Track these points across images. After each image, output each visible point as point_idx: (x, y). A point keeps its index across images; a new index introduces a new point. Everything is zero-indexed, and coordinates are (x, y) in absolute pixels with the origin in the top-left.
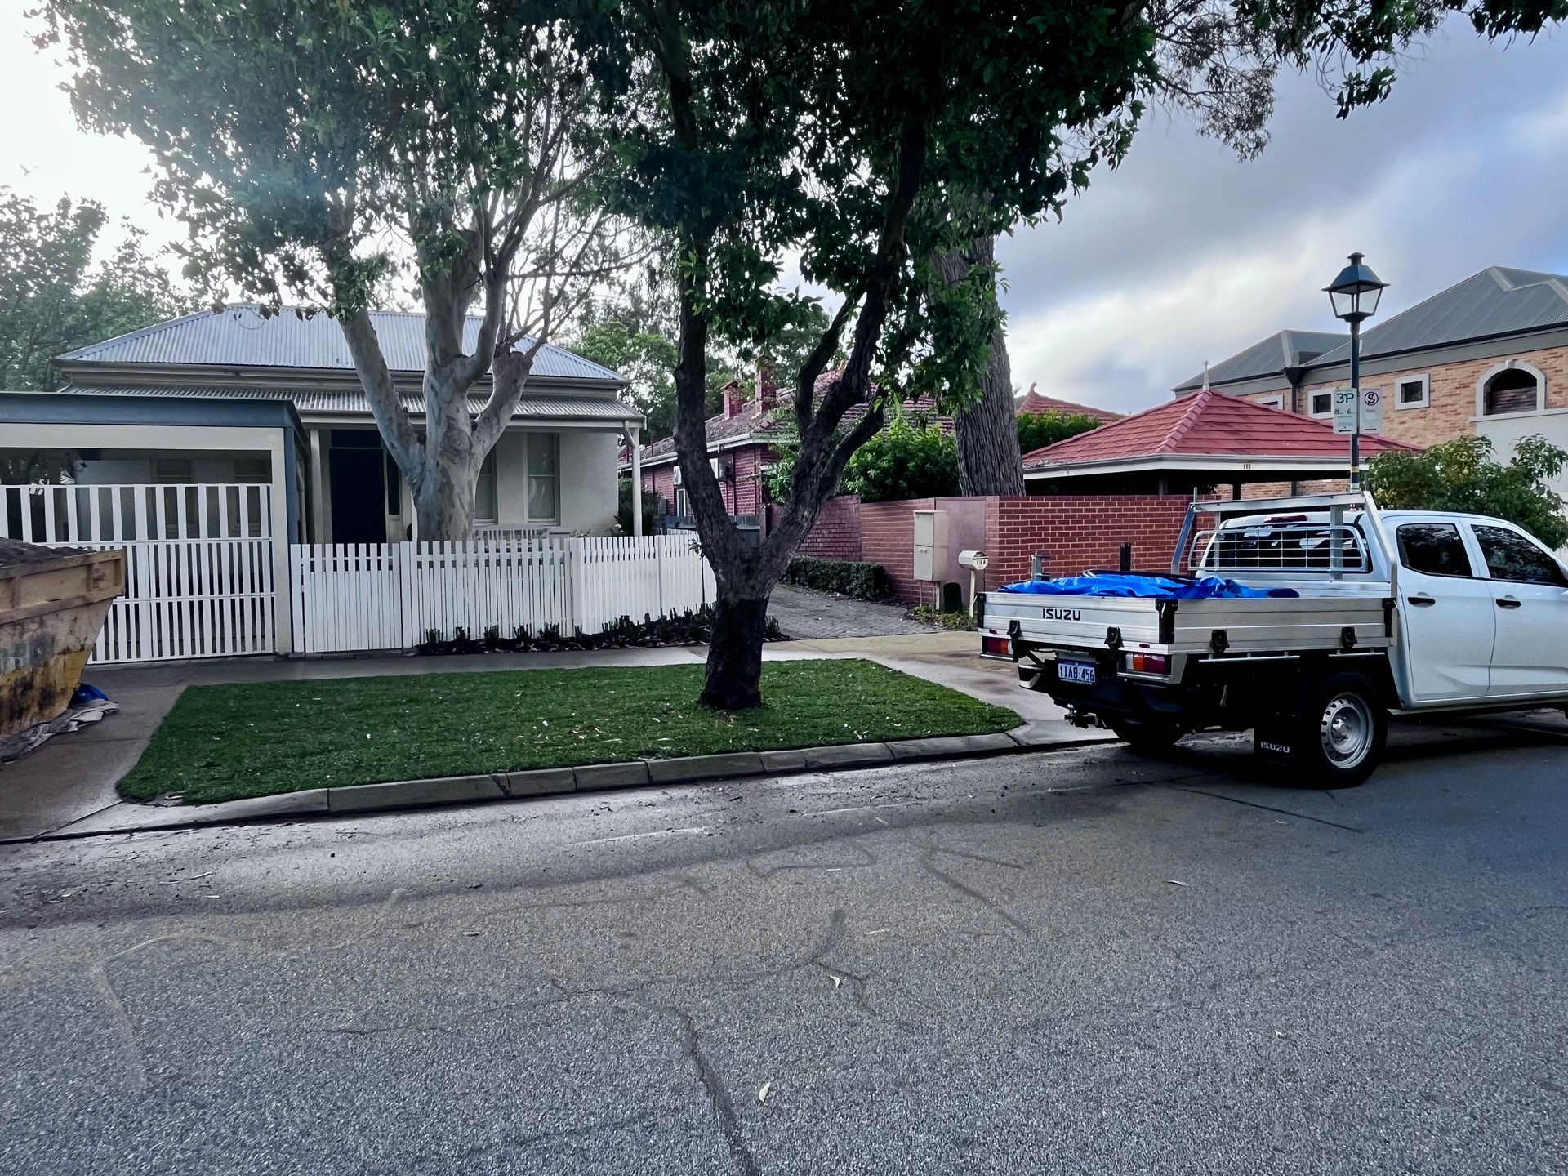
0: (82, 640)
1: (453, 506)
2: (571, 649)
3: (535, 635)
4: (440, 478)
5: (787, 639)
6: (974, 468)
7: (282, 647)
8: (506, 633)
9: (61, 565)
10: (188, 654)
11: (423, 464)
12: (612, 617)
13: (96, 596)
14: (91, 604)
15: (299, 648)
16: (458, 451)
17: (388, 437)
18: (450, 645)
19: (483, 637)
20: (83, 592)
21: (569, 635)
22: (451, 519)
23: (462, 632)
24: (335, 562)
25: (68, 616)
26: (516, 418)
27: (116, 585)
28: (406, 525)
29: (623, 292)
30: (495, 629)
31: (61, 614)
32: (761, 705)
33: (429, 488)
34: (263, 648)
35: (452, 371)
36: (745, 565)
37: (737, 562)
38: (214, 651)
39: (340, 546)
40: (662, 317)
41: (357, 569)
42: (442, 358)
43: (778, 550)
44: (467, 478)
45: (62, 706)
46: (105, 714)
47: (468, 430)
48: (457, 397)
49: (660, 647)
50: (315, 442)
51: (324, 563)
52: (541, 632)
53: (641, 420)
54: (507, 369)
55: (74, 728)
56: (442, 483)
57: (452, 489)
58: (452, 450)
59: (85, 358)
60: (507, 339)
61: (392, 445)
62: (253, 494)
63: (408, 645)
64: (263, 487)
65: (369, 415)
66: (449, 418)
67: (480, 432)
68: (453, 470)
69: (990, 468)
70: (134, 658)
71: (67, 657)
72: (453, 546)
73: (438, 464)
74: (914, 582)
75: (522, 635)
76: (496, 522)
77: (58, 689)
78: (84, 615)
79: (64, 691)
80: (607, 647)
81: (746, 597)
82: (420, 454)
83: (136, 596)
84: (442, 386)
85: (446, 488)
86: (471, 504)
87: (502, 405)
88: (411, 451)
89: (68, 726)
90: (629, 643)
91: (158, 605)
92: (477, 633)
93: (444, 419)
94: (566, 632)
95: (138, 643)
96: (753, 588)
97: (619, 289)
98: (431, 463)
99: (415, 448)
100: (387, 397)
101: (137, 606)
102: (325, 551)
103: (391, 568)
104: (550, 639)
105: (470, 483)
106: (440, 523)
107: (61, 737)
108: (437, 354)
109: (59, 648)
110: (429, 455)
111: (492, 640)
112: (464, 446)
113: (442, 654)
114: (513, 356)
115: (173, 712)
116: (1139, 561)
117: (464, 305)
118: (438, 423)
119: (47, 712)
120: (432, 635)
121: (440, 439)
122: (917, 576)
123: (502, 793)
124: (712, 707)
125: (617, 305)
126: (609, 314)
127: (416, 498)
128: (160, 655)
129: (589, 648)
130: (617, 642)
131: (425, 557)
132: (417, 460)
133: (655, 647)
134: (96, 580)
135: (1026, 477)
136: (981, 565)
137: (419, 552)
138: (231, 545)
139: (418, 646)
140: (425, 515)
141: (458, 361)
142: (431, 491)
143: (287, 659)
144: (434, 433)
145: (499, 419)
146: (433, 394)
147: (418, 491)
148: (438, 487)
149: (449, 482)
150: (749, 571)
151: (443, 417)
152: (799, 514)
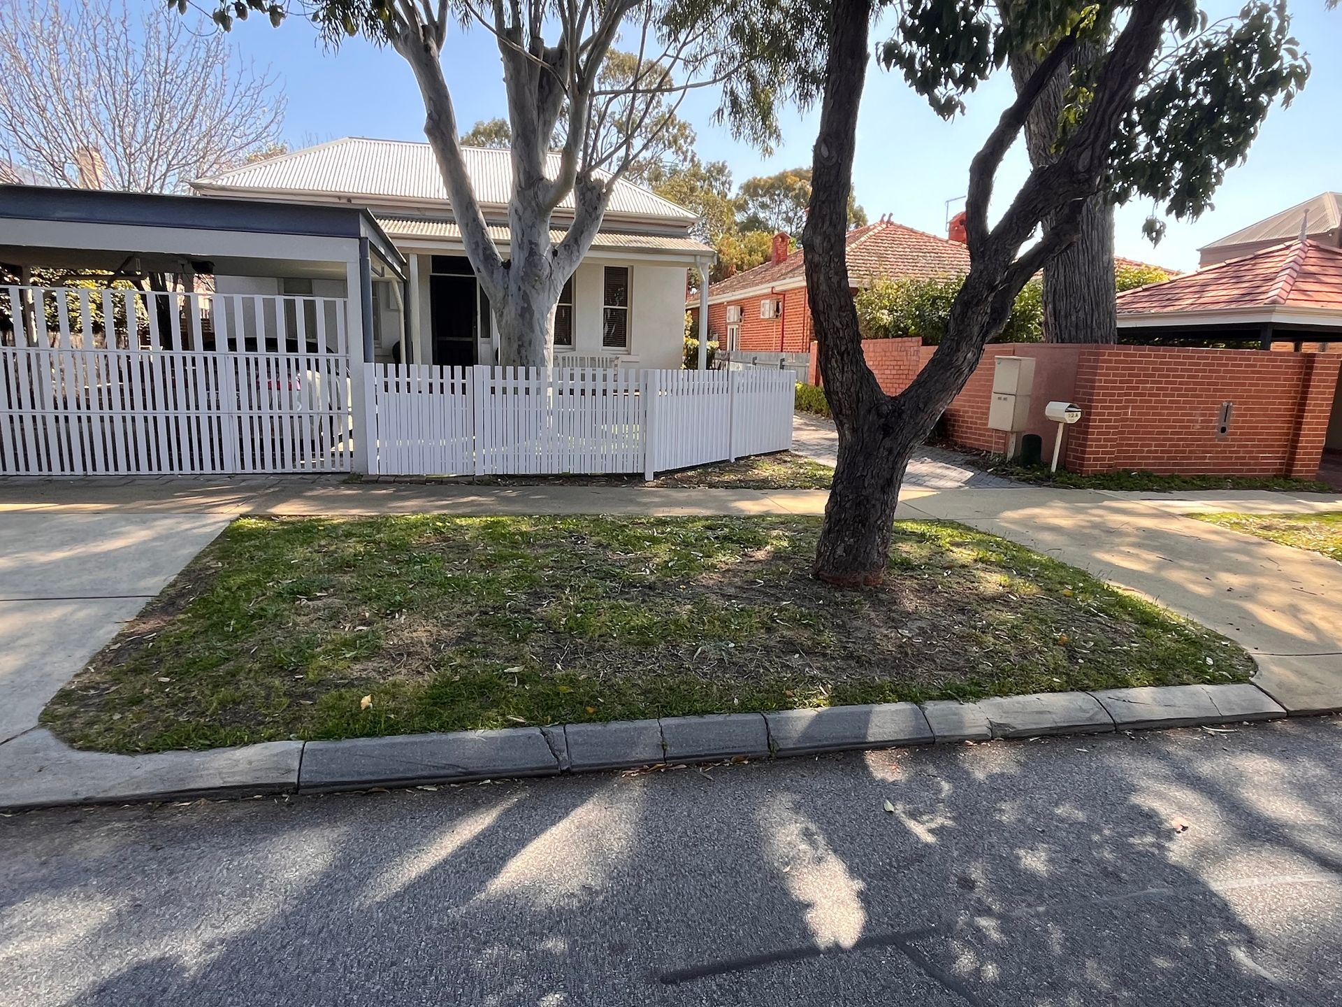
1: (533, 331)
4: (521, 302)
6: (1063, 313)
7: (359, 468)
10: (269, 469)
11: (506, 288)
16: (539, 277)
22: (530, 344)
24: (408, 383)
28: (495, 349)
33: (512, 313)
34: (342, 467)
35: (536, 194)
36: (882, 421)
37: (872, 416)
38: (295, 467)
39: (413, 367)
42: (526, 182)
44: (547, 305)
47: (550, 257)
48: (539, 223)
50: (414, 266)
51: (397, 383)
54: (587, 197)
56: (523, 308)
57: (532, 315)
58: (533, 275)
59: (219, 183)
62: (330, 309)
64: (339, 302)
66: (531, 242)
67: (558, 261)
68: (534, 295)
69: (1081, 314)
70: (218, 470)
73: (519, 289)
74: (988, 430)
76: (573, 349)
83: (218, 408)
84: (525, 209)
85: (526, 313)
87: (582, 232)
88: (496, 275)
91: (240, 418)
93: (526, 244)
95: (221, 455)
98: (513, 288)
99: (499, 273)
100: (474, 221)
101: (219, 418)
102: (397, 372)
105: (549, 311)
106: (520, 348)
108: (521, 176)
110: (512, 280)
112: (545, 272)
114: (592, 185)
116: (1237, 422)
117: (548, 125)
118: (521, 250)
121: (522, 264)
122: (992, 424)
127: (499, 322)
128: (243, 468)
131: (499, 383)
132: (500, 284)
136: (1072, 419)
137: (493, 377)
141: (540, 185)
142: (512, 316)
143: (360, 480)
144: (516, 257)
145: (579, 246)
146: (516, 218)
147: (501, 315)
148: (519, 312)
149: (530, 306)
150: (887, 430)
151: (526, 241)
152: (961, 355)
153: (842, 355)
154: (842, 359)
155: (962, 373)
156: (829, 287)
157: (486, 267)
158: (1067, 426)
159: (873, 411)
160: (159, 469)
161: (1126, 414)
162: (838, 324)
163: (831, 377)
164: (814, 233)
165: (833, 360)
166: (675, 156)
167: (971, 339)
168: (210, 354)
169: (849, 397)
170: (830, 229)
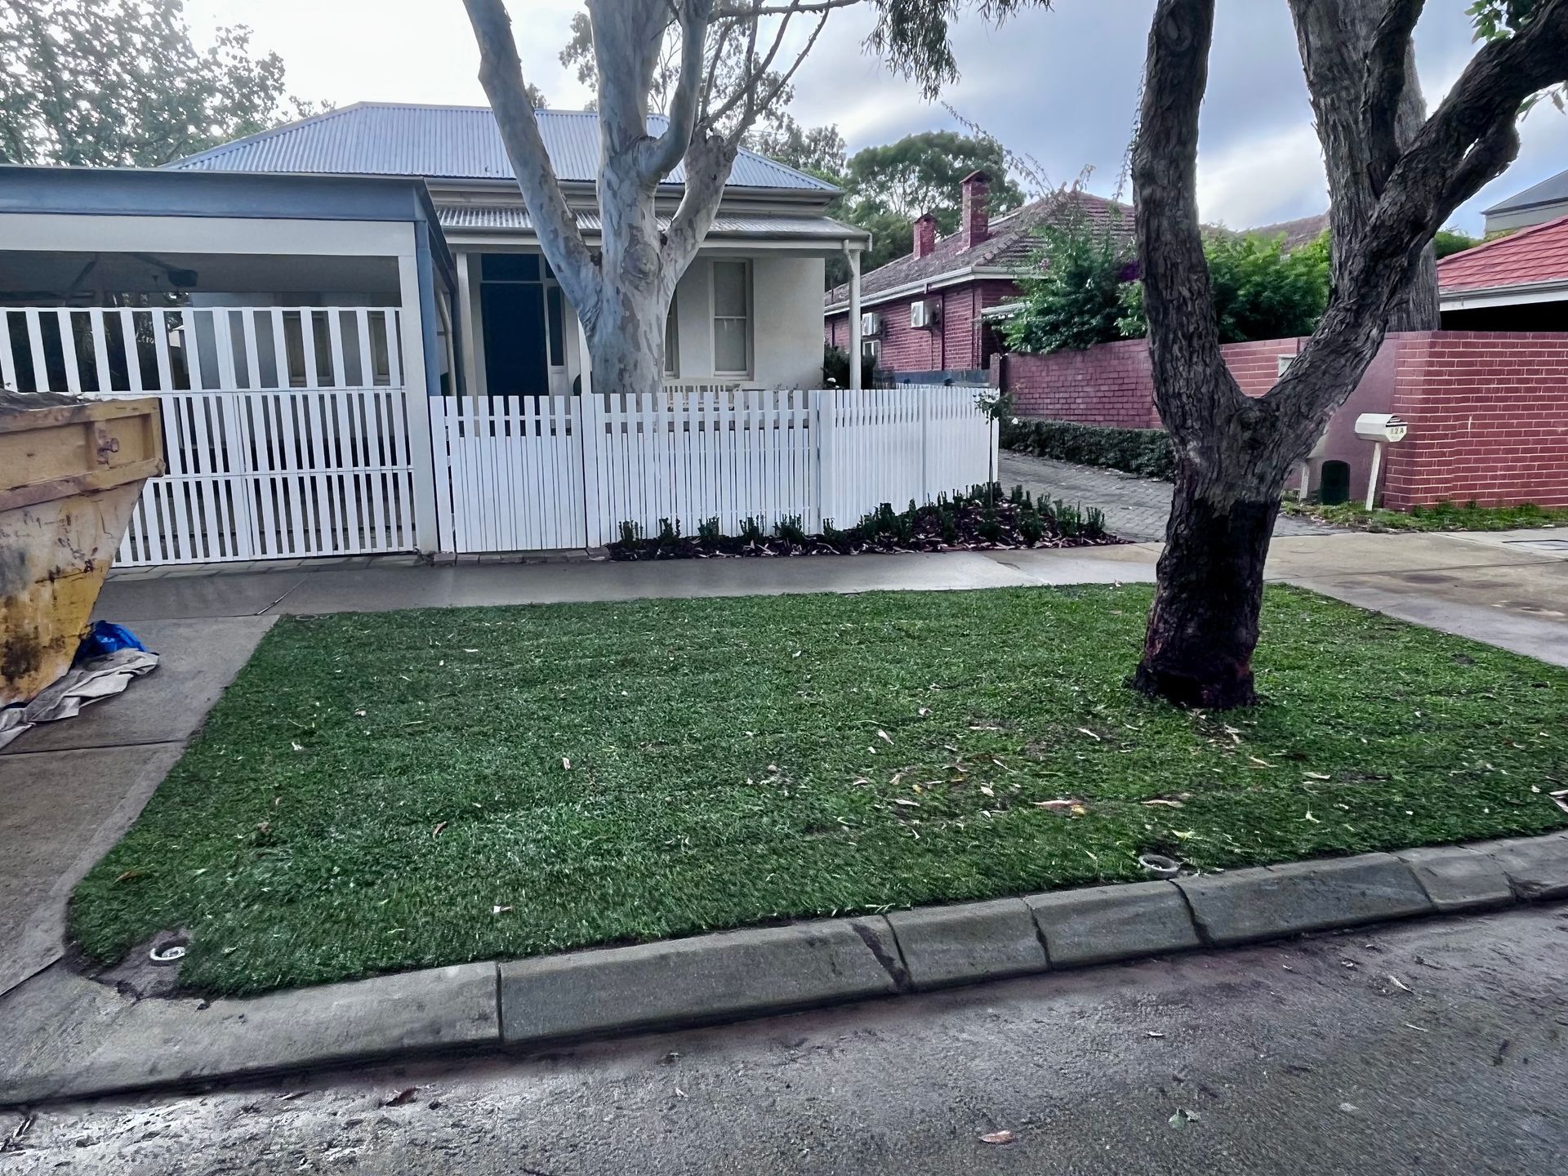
0: (87, 551)
1: (638, 347)
2: (820, 553)
3: (769, 531)
4: (620, 310)
5: (1113, 541)
7: (426, 545)
8: (729, 528)
9: (21, 423)
10: (300, 551)
11: (599, 292)
12: (869, 507)
13: (103, 477)
14: (96, 491)
15: (447, 547)
16: (645, 274)
17: (553, 254)
18: (653, 544)
19: (697, 533)
20: (79, 471)
21: (814, 532)
22: (635, 366)
23: (669, 527)
24: (492, 423)
25: (50, 514)
26: (711, 236)
27: (146, 457)
28: (572, 378)
29: (780, 126)
30: (714, 523)
31: (35, 512)
32: (1256, 699)
33: (608, 325)
34: (401, 544)
35: (635, 160)
36: (1247, 435)
37: (1233, 427)
38: (336, 548)
39: (498, 400)
40: (825, 153)
41: (523, 433)
42: (622, 143)
43: (1310, 405)
44: (653, 310)
45: (58, 666)
46: (136, 677)
47: (657, 244)
48: (642, 197)
49: (942, 551)
50: (462, 270)
51: (477, 423)
52: (776, 526)
53: (865, 239)
54: (702, 163)
55: (71, 710)
56: (624, 318)
57: (636, 327)
58: (637, 272)
59: (191, 169)
60: (703, 120)
61: (559, 268)
62: (377, 321)
63: (594, 543)
64: (389, 312)
65: (531, 234)
66: (631, 227)
67: (670, 248)
68: (637, 299)
70: (230, 557)
71: (57, 584)
72: (638, 403)
73: (618, 292)
75: (752, 532)
76: (677, 376)
77: (45, 640)
78: (86, 511)
79: (58, 643)
80: (871, 551)
81: (1248, 496)
82: (594, 278)
83: (226, 469)
84: (621, 181)
85: (628, 324)
86: (659, 346)
87: (697, 211)
88: (583, 274)
89: (60, 708)
90: (898, 544)
91: (257, 482)
92: (689, 529)
93: (625, 230)
94: (810, 528)
95: (233, 534)
96: (1261, 478)
97: (775, 123)
98: (609, 291)
99: (588, 270)
100: (551, 199)
101: (228, 483)
102: (476, 403)
103: (568, 431)
104: (789, 539)
105: (658, 319)
106: (621, 372)
107: (45, 729)
108: (614, 138)
109: (38, 570)
110: (606, 280)
111: (710, 541)
112: (651, 267)
113: (642, 558)
114: (711, 142)
115: (243, 674)
118: (617, 234)
119: (23, 683)
120: (627, 529)
121: (620, 256)
123: (890, 980)
124: (1175, 702)
125: (776, 140)
126: (766, 150)
127: (589, 339)
128: (264, 552)
129: (845, 552)
130: (880, 543)
131: (616, 417)
132: (591, 287)
133: (935, 550)
134: (102, 450)
135: (1445, 307)
136: (1396, 435)
137: (608, 409)
138: (349, 397)
139: (608, 546)
140: (601, 360)
141: (642, 146)
142: (610, 329)
143: (429, 563)
144: (610, 247)
145: (694, 230)
146: (609, 193)
147: (593, 329)
148: (619, 322)
149: (633, 316)
150: (1254, 445)
151: (624, 225)
152: (1363, 331)
153: (1189, 338)
154: (1190, 345)
155: (1362, 359)
156: (1176, 236)
157: (570, 264)
158: (1387, 446)
159: (1234, 419)
160: (148, 558)
161: (1465, 426)
162: (1186, 293)
163: (1171, 373)
164: (1154, 157)
165: (1176, 348)
166: (767, 123)
167: (1378, 308)
168: (212, 394)
169: (1200, 401)
170: (1177, 149)
